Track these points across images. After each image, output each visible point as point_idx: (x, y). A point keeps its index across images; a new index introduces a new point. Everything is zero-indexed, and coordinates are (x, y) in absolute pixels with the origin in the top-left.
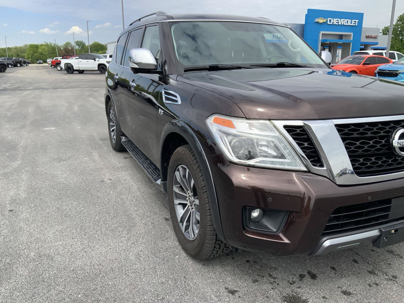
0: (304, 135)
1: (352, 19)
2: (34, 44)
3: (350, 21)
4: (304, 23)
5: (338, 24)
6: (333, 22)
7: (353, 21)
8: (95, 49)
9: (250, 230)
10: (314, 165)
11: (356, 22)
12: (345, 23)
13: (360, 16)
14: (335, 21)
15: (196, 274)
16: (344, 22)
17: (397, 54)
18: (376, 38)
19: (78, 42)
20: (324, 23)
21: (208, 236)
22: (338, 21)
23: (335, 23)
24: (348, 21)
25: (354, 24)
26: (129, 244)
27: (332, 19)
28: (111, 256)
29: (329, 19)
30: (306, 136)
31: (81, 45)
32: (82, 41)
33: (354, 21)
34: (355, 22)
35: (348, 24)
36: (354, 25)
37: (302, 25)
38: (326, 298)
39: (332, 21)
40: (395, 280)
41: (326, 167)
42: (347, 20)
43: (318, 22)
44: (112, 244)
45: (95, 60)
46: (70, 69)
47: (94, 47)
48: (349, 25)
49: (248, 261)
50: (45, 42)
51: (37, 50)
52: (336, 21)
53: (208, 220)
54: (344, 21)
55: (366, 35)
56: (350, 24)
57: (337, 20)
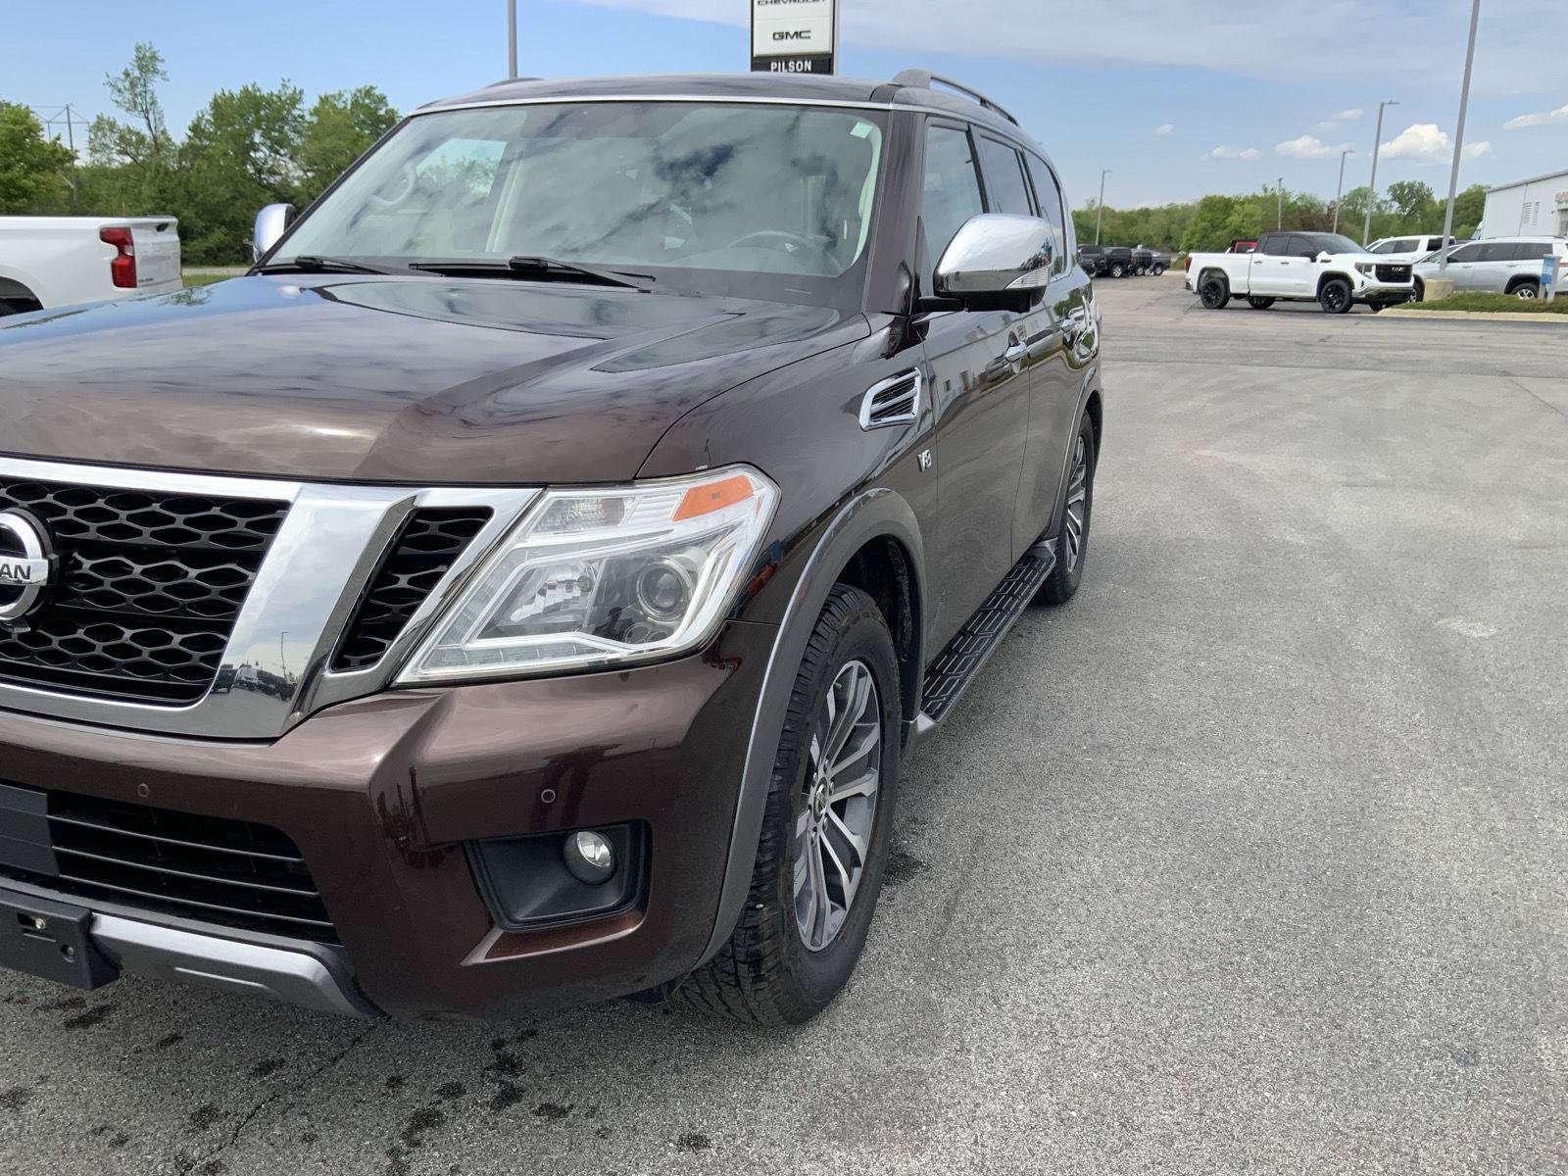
2: (1221, 194)
8: (1468, 216)
19: (1401, 186)
31: (1411, 198)
32: (1422, 185)
45: (1314, 260)
46: (1215, 292)
47: (1466, 208)
50: (1265, 190)
51: (1224, 220)
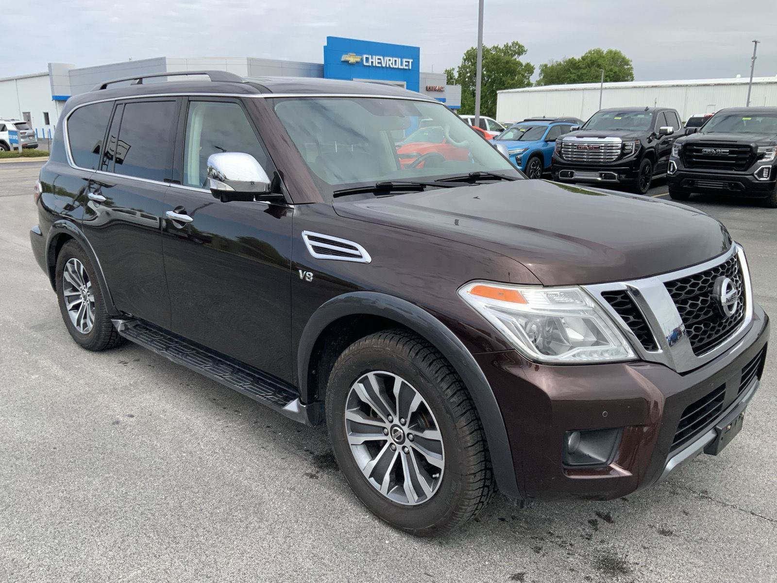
0: (627, 304)
1: (402, 58)
3: (399, 60)
4: (322, 62)
5: (380, 65)
6: (372, 62)
7: (404, 62)
9: (569, 467)
10: (647, 349)
11: (409, 62)
12: (392, 64)
13: (413, 53)
14: (375, 60)
15: (441, 564)
16: (390, 63)
17: (488, 120)
18: (442, 91)
20: (357, 62)
21: (471, 492)
22: (380, 61)
23: (376, 64)
24: (395, 61)
25: (406, 65)
26: (281, 540)
27: (370, 56)
28: (265, 571)
29: (365, 56)
30: (629, 306)
33: (406, 62)
34: (407, 64)
35: (397, 67)
36: (407, 68)
37: (319, 65)
38: (647, 548)
39: (370, 60)
40: (706, 496)
41: (661, 349)
42: (394, 59)
43: (347, 62)
44: (247, 548)
48: (398, 69)
49: (503, 520)
52: (377, 61)
53: (472, 463)
54: (390, 60)
55: (425, 86)
56: (400, 67)
57: (379, 59)
